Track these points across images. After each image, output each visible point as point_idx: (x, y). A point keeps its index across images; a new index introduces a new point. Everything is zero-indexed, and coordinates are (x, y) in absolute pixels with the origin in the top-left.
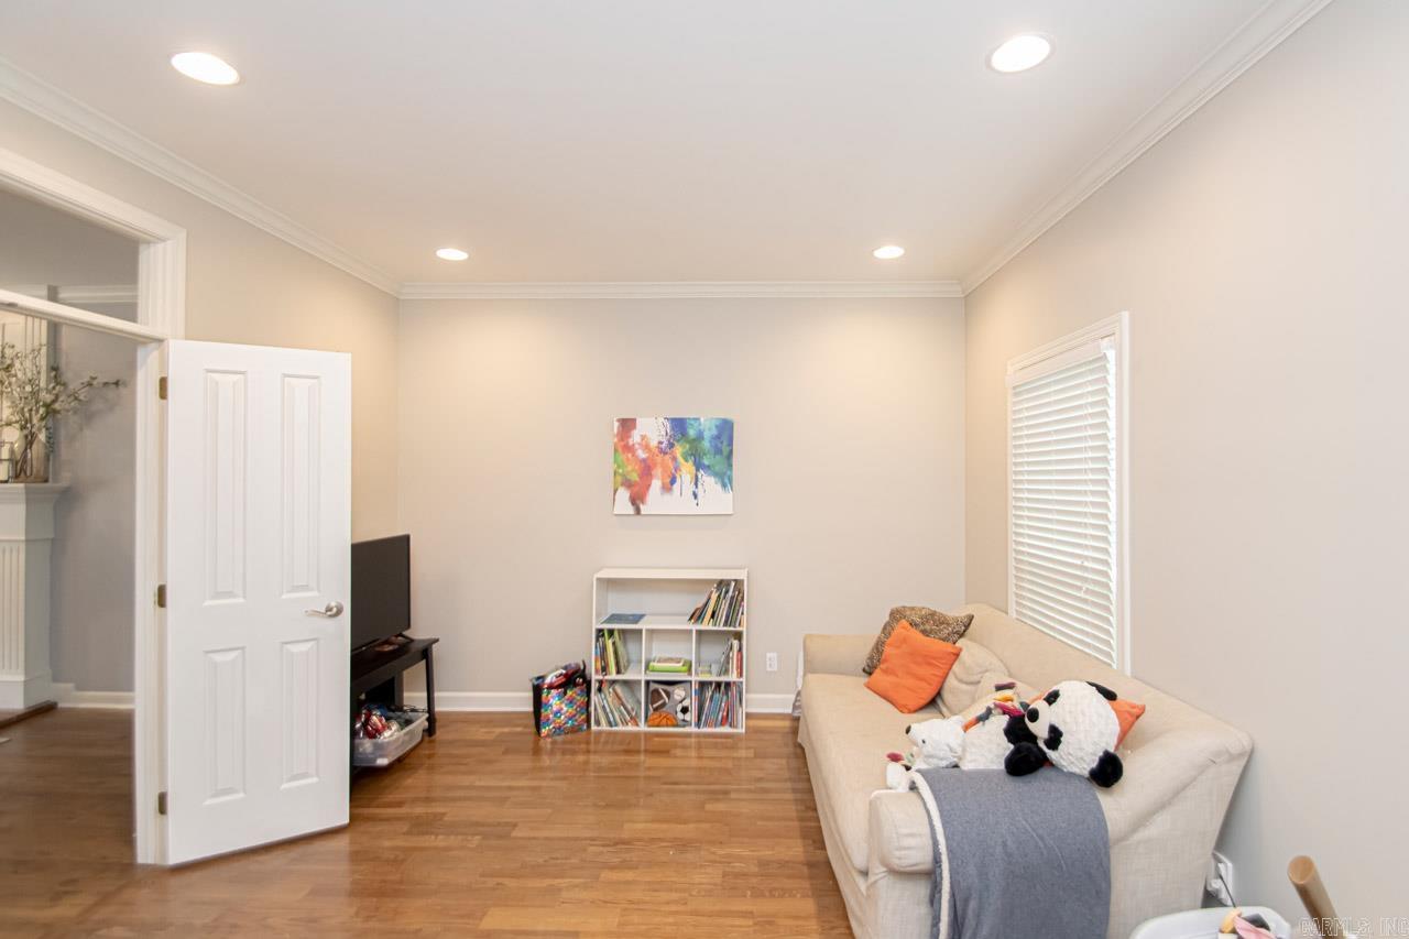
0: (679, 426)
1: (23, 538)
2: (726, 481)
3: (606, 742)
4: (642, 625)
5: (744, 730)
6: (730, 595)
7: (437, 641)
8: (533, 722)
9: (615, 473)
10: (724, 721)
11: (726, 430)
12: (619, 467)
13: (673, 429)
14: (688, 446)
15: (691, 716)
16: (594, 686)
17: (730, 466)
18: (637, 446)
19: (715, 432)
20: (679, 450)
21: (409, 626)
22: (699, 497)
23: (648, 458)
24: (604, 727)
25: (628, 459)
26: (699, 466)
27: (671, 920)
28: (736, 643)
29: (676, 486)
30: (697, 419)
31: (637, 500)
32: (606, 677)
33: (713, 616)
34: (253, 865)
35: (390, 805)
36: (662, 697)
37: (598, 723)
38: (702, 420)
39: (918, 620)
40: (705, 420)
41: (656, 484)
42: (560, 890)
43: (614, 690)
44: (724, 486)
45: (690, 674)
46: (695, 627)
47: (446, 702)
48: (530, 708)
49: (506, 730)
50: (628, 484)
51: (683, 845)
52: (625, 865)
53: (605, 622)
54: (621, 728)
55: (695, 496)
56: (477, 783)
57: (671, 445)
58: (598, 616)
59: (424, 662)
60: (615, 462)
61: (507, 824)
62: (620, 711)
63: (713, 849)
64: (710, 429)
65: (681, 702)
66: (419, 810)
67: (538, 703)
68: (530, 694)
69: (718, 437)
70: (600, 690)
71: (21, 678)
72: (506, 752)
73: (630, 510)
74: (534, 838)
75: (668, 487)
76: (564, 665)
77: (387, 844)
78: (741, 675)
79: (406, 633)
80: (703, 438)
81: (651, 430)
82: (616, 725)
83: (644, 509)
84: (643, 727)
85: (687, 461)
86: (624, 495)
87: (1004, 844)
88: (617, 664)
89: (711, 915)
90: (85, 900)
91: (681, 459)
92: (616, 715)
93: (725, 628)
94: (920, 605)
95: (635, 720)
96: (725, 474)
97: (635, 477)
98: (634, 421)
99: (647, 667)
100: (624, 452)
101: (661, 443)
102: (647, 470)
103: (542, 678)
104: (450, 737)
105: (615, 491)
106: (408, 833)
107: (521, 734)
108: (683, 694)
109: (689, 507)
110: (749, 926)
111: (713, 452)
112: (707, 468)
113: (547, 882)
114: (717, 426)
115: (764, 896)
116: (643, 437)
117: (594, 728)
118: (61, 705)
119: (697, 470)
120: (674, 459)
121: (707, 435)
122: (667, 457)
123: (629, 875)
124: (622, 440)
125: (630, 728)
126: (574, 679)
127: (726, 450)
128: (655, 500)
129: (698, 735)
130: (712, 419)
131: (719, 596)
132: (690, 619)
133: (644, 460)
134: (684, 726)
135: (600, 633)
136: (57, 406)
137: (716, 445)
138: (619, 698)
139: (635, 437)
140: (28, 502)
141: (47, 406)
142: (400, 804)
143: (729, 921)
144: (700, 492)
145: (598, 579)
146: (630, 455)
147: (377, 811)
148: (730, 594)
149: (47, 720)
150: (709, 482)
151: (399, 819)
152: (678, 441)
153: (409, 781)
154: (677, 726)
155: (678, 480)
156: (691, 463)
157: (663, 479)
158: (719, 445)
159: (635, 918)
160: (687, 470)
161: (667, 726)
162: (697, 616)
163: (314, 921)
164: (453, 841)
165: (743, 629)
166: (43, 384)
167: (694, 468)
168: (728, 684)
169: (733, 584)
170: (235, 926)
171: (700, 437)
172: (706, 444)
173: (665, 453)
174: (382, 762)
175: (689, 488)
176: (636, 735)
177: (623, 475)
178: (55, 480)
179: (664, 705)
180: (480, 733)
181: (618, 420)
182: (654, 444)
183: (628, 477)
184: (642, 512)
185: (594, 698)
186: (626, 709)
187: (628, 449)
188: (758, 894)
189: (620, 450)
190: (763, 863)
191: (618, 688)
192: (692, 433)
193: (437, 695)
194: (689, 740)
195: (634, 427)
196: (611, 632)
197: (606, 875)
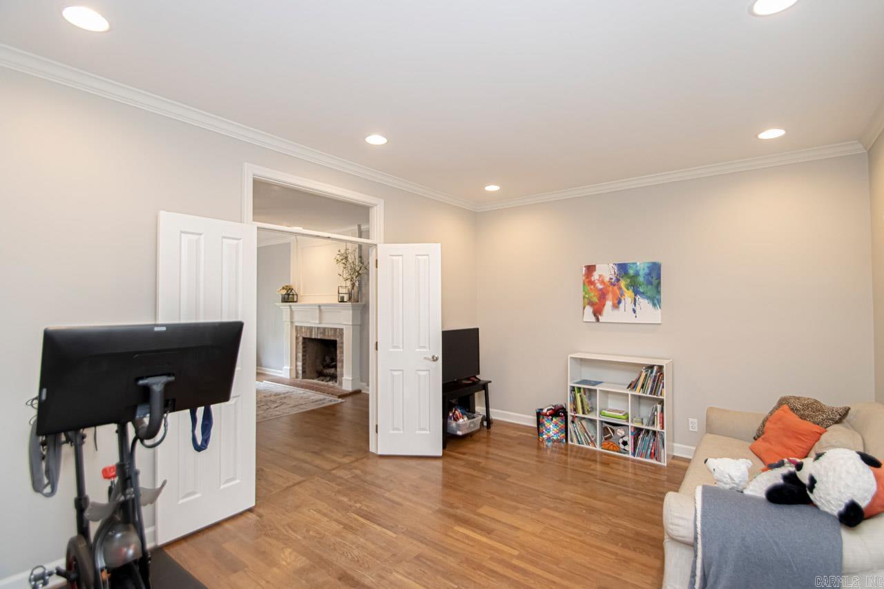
0: (623, 268)
1: (351, 323)
2: (656, 302)
3: (577, 452)
4: (598, 388)
5: (665, 465)
6: (655, 376)
7: (490, 382)
8: (537, 432)
9: (584, 297)
10: (653, 455)
11: (655, 271)
12: (586, 294)
13: (619, 270)
14: (629, 280)
15: (629, 448)
16: (570, 419)
17: (659, 292)
18: (596, 281)
19: (647, 271)
20: (623, 283)
21: (479, 373)
22: (637, 312)
23: (603, 288)
24: (576, 443)
25: (591, 289)
26: (636, 293)
27: (568, 540)
28: (659, 407)
29: (622, 305)
30: (633, 264)
31: (597, 313)
32: (576, 415)
33: (642, 387)
34: (405, 462)
35: (459, 453)
36: (609, 433)
37: (572, 441)
38: (638, 264)
39: (799, 406)
40: (641, 264)
41: (609, 304)
42: (518, 509)
43: (581, 423)
44: (654, 305)
45: (628, 421)
46: (630, 392)
47: (495, 415)
48: (535, 426)
49: (524, 434)
50: (591, 304)
51: (592, 510)
52: (556, 509)
53: (577, 383)
54: (585, 446)
55: (634, 311)
56: (500, 454)
57: (618, 280)
58: (572, 379)
59: (484, 391)
60: (584, 291)
61: (507, 475)
62: (585, 436)
63: (610, 518)
64: (644, 269)
65: (622, 437)
66: (472, 458)
67: (539, 423)
68: (536, 418)
69: (649, 274)
70: (573, 422)
71: (351, 378)
72: (520, 444)
73: (593, 319)
74: (516, 484)
75: (617, 305)
76: (554, 404)
77: (454, 467)
78: (663, 428)
79: (477, 376)
80: (639, 275)
81: (605, 271)
82: (583, 444)
83: (601, 319)
84: (598, 448)
85: (628, 289)
86: (589, 310)
87: (743, 539)
88: (583, 408)
89: (592, 546)
90: (352, 459)
91: (624, 289)
92: (583, 438)
93: (650, 396)
94: (807, 397)
95: (594, 443)
96: (655, 297)
97: (595, 299)
98: (594, 266)
99: (600, 413)
100: (589, 285)
101: (611, 279)
102: (603, 296)
103: (542, 410)
104: (498, 432)
105: (584, 308)
106: (463, 466)
107: (531, 437)
108: (623, 433)
109: (630, 318)
110: (611, 559)
111: (645, 283)
112: (642, 294)
113: (514, 503)
114: (648, 267)
115: (630, 549)
116: (600, 276)
117: (570, 442)
118: (363, 391)
119: (635, 295)
120: (620, 288)
121: (642, 273)
122: (616, 288)
123: (556, 514)
124: (587, 278)
125: (591, 447)
126: (558, 412)
127: (655, 282)
128: (608, 313)
129: (633, 461)
130: (644, 263)
131: (646, 375)
132: (628, 388)
133: (601, 290)
134: (625, 453)
135: (573, 389)
136: (360, 272)
137: (648, 280)
138: (584, 428)
139: (595, 276)
140: (353, 310)
141: (358, 272)
142: (464, 454)
143: (600, 552)
144: (637, 309)
145: (571, 358)
146: (592, 287)
147: (455, 454)
148: (654, 374)
149: (358, 396)
150: (643, 302)
151: (461, 459)
152: (622, 277)
153: (472, 446)
154: (621, 452)
155: (623, 301)
156: (631, 291)
157: (613, 301)
158: (650, 279)
159: (550, 533)
160: (628, 295)
161: (614, 451)
162: (632, 386)
163: (417, 487)
164: (480, 474)
165: (664, 397)
166: (357, 263)
167: (633, 294)
168: (654, 433)
169: (655, 368)
170: (392, 481)
171: (637, 274)
172: (641, 279)
173: (614, 285)
174: (459, 433)
175: (630, 306)
176: (594, 453)
177: (588, 299)
178: (361, 301)
179: (611, 437)
180: (511, 433)
181: (585, 267)
182: (607, 279)
183: (592, 299)
184: (601, 321)
185: (570, 425)
186: (588, 435)
187: (591, 283)
188: (625, 546)
189: (587, 284)
190: (637, 533)
191: (584, 423)
192: (631, 272)
193: (491, 410)
194: (627, 462)
195: (595, 270)
196: (579, 388)
197: (544, 510)
